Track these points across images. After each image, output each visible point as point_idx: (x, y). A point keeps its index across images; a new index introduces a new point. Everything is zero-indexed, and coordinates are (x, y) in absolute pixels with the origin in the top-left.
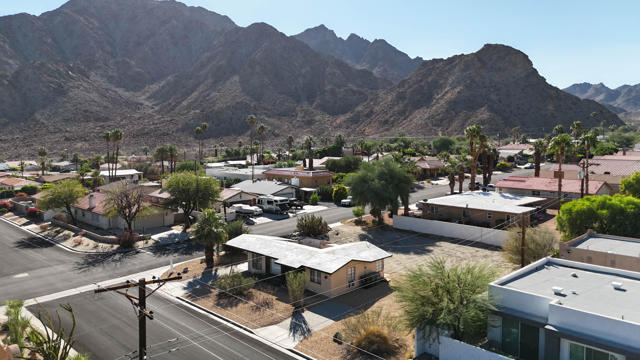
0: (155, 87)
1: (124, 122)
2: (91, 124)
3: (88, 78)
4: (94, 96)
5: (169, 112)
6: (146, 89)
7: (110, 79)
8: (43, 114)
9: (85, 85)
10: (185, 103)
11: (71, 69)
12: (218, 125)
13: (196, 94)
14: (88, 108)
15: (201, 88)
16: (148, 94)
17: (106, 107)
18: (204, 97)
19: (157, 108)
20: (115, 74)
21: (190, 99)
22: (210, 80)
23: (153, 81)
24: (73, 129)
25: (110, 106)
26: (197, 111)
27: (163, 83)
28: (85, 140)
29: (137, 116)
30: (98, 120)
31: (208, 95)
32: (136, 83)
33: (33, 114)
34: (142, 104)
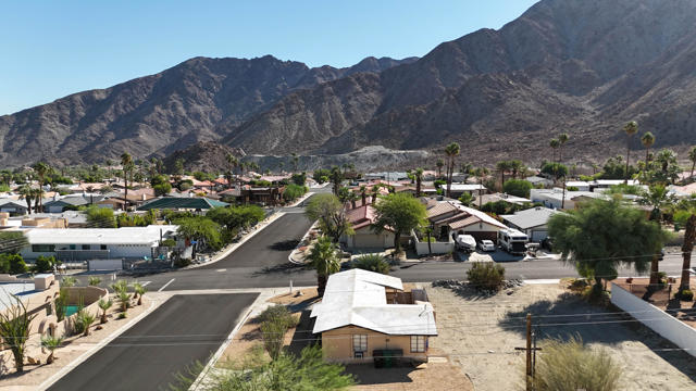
0: (604, 88)
1: (555, 130)
2: (520, 134)
3: (529, 85)
4: (531, 104)
5: (610, 117)
6: (594, 91)
7: (553, 85)
8: (478, 126)
9: (524, 93)
10: (634, 105)
11: (513, 78)
12: (665, 131)
13: (651, 92)
14: (522, 117)
15: (660, 85)
16: (593, 98)
17: (541, 115)
18: (660, 97)
19: (598, 113)
20: (559, 79)
21: (642, 100)
22: (674, 74)
23: (603, 81)
24: (502, 139)
25: (546, 114)
26: (647, 114)
27: (615, 82)
28: (508, 151)
29: (571, 124)
30: (529, 129)
31: (667, 93)
32: (583, 86)
33: (470, 125)
34: (582, 110)
